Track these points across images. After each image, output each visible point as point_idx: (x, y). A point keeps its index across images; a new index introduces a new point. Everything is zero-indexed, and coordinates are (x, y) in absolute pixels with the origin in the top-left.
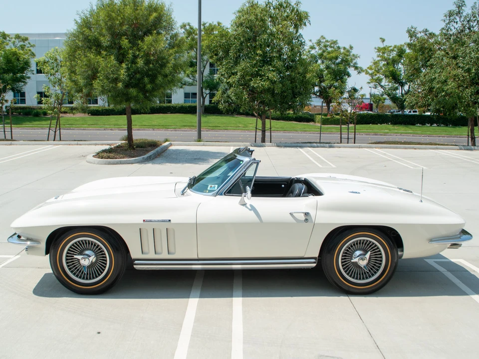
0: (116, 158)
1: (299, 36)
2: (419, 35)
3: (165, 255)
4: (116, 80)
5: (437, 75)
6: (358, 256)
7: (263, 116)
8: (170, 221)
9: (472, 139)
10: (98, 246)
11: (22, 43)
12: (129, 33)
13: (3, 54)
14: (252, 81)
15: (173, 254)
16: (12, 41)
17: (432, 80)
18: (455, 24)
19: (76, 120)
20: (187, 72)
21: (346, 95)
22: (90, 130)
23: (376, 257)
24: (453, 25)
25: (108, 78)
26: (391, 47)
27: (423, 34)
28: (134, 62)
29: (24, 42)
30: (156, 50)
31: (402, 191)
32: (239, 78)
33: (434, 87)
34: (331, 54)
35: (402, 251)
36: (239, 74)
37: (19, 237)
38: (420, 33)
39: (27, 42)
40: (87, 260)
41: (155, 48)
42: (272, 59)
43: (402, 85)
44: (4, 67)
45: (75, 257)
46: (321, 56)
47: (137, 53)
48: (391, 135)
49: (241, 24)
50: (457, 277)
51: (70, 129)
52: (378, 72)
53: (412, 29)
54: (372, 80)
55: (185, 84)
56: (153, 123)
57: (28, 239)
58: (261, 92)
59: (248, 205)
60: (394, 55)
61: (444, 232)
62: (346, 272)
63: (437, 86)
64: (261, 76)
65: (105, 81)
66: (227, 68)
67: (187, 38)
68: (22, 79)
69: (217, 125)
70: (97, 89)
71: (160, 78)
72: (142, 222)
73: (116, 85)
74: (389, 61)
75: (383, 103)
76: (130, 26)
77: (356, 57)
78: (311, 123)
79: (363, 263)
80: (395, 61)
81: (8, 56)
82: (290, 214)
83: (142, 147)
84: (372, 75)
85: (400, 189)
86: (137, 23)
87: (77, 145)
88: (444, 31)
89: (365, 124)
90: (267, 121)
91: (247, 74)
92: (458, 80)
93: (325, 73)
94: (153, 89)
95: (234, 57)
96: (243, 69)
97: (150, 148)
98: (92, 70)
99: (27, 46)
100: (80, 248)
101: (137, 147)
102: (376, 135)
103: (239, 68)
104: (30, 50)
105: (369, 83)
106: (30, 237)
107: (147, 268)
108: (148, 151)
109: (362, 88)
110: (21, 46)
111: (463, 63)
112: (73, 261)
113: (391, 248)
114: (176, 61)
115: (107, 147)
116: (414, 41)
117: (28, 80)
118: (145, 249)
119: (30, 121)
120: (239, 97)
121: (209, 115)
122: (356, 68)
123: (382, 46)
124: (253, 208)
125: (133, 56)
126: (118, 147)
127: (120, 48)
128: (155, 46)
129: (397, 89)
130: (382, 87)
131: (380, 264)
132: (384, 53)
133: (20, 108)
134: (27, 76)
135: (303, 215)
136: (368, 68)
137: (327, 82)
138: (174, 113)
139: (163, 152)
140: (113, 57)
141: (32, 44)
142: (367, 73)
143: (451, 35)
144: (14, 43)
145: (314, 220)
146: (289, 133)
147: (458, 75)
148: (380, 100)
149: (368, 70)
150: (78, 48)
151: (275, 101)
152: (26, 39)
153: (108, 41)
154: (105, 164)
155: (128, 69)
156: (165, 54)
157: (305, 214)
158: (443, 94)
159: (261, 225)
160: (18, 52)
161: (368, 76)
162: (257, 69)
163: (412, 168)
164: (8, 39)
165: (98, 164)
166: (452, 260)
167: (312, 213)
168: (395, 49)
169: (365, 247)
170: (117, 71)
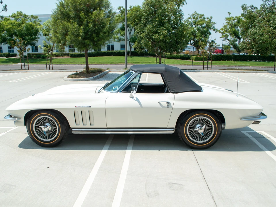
0: (79, 78)
1: (180, 10)
2: (248, 9)
3: (88, 126)
4: (78, 36)
5: (257, 31)
6: (198, 127)
7: (160, 56)
8: (90, 106)
10: (52, 120)
11: (35, 20)
12: (85, 9)
13: (25, 26)
14: (154, 35)
15: (93, 125)
16: (29, 19)
17: (254, 34)
18: (269, 2)
19: (64, 60)
20: (122, 33)
21: (208, 45)
22: (71, 65)
23: (209, 128)
24: (267, 3)
25: (73, 35)
26: (234, 17)
27: (250, 8)
28: (87, 25)
29: (36, 19)
30: (99, 19)
31: (227, 91)
32: (146, 34)
33: (256, 38)
34: (200, 22)
35: (225, 125)
36: (146, 32)
37: (11, 116)
38: (249, 7)
39: (37, 19)
40: (46, 128)
41: (98, 17)
42: (164, 23)
43: (240, 39)
44: (26, 32)
45: (40, 126)
46: (195, 23)
47: (89, 20)
48: (232, 66)
49: (148, 4)
50: (258, 141)
51: (61, 65)
52: (226, 31)
53: (244, 6)
54: (223, 36)
55: (121, 40)
56: (104, 61)
57: (15, 117)
58: (159, 42)
59: (135, 98)
60: (236, 22)
61: (250, 114)
62: (191, 136)
63: (258, 37)
64: (158, 33)
65: (72, 36)
66: (140, 29)
67: (121, 15)
68: (35, 39)
69: (137, 62)
70: (68, 41)
71: (101, 34)
72: (75, 107)
73: (78, 38)
74: (232, 25)
75: (229, 49)
76: (85, 5)
77: (214, 24)
78: (189, 60)
79: (201, 131)
80: (236, 26)
81: (27, 27)
82: (159, 102)
83: (94, 72)
84: (223, 33)
85: (226, 90)
86: (89, 4)
87: (61, 72)
88: (263, 6)
89: (218, 60)
90: (162, 59)
91: (151, 32)
92: (270, 34)
93: (196, 32)
94: (98, 40)
95: (144, 23)
96: (148, 29)
97: (98, 73)
98: (66, 30)
99: (37, 21)
100: (43, 122)
101: (91, 72)
102: (224, 66)
103: (146, 29)
104: (39, 23)
105: (221, 38)
106: (16, 116)
107: (79, 133)
108: (97, 74)
109: (215, 39)
110: (34, 21)
111: (272, 24)
112: (39, 129)
113: (218, 123)
114: (111, 25)
115: (75, 73)
116: (245, 12)
117: (38, 39)
118: (77, 123)
119: (39, 61)
120: (146, 45)
121: (133, 57)
122: (214, 30)
123: (228, 16)
124: (137, 100)
125: (87, 22)
126: (81, 72)
127: (80, 18)
128: (99, 16)
129: (237, 41)
130: (228, 40)
131: (212, 132)
132: (229, 21)
133: (35, 54)
134: (38, 37)
135: (166, 103)
136: (221, 29)
137: (198, 38)
138: (115, 56)
139: (105, 75)
140: (76, 23)
141: (40, 20)
142: (220, 32)
143: (266, 9)
144: (30, 20)
145: (172, 106)
146: (176, 65)
147: (270, 31)
148: (227, 48)
149: (221, 31)
150: (58, 19)
151: (166, 47)
152: (37, 17)
153: (74, 14)
154: (73, 81)
155: (84, 30)
156: (104, 21)
157: (167, 103)
158: (261, 41)
159: (142, 109)
160: (33, 24)
161: (220, 34)
162: (156, 29)
163: (241, 82)
164: (27, 17)
165: (69, 81)
166: (257, 132)
167: (172, 102)
168: (236, 19)
169: (203, 122)
170: (79, 30)
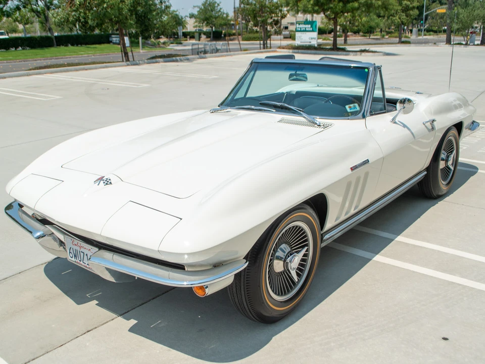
3: (350, 214)
9: (125, 54)
15: (357, 208)
59: (398, 123)
62: (441, 176)
82: (424, 124)
124: (404, 125)
157: (432, 122)
